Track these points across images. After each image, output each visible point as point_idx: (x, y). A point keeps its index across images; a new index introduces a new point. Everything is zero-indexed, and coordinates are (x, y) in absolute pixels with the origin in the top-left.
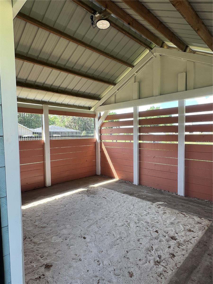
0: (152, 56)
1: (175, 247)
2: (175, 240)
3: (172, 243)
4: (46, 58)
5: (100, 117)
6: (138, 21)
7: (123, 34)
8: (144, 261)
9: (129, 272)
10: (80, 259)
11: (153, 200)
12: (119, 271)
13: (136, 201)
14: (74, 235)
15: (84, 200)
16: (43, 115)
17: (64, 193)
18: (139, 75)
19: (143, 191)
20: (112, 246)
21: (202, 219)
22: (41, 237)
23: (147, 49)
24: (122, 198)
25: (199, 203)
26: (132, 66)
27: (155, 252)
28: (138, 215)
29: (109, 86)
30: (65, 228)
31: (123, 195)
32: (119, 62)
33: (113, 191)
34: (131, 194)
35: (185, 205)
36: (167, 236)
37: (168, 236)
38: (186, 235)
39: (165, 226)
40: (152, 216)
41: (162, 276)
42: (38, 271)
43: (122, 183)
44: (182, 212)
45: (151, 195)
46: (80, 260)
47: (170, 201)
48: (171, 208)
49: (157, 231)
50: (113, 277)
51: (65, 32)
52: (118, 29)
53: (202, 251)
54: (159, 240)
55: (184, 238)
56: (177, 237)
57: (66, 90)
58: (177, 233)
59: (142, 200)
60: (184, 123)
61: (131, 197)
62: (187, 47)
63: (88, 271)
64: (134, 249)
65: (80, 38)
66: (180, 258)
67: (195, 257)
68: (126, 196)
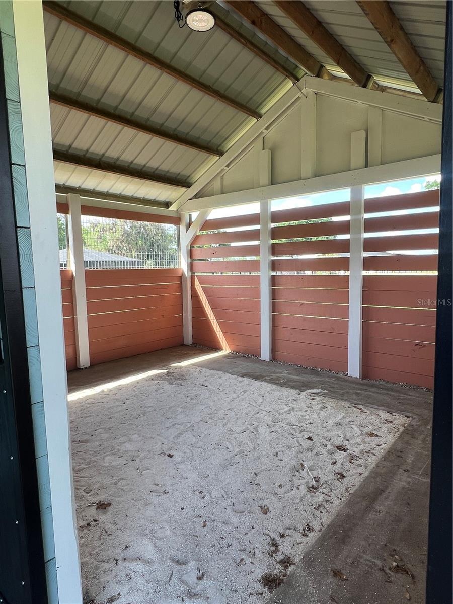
0: (299, 94)
1: (344, 462)
2: (345, 450)
3: (340, 456)
4: (76, 90)
5: (189, 223)
6: (273, 17)
7: (239, 43)
8: (288, 487)
9: (261, 507)
10: (165, 490)
11: (302, 387)
12: (243, 505)
13: (268, 389)
14: (149, 451)
15: (161, 391)
16: (69, 216)
17: (119, 380)
18: (272, 134)
19: (280, 371)
20: (225, 466)
21: (394, 414)
22: (81, 459)
23: (288, 79)
24: (239, 384)
25: (387, 389)
26: (258, 116)
27: (308, 473)
28: (273, 412)
29: (209, 156)
30: (129, 441)
31: (241, 379)
32: (232, 106)
33: (220, 373)
34: (257, 378)
35: (363, 392)
36: (328, 446)
37: (332, 445)
38: (365, 443)
39: (325, 429)
40: (300, 413)
41: (321, 509)
42: (83, 515)
43: (237, 357)
44: (356, 405)
45: (295, 377)
46: (165, 492)
47: (333, 387)
48: (335, 398)
49: (310, 438)
50: (232, 515)
51: (117, 33)
52: (229, 33)
53: (394, 466)
54: (314, 452)
55: (362, 447)
56: (348, 447)
57: (118, 163)
58: (348, 440)
59: (279, 387)
60: (362, 234)
61: (257, 383)
62: (369, 77)
63: (182, 509)
64: (269, 469)
65: (149, 50)
66: (355, 479)
67: (380, 475)
68: (246, 380)
